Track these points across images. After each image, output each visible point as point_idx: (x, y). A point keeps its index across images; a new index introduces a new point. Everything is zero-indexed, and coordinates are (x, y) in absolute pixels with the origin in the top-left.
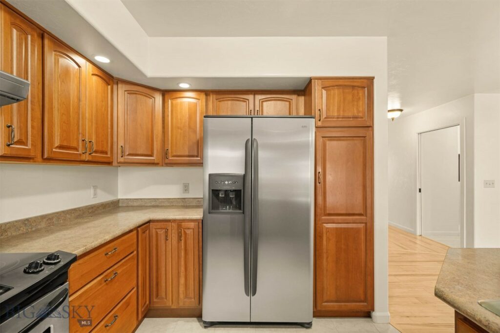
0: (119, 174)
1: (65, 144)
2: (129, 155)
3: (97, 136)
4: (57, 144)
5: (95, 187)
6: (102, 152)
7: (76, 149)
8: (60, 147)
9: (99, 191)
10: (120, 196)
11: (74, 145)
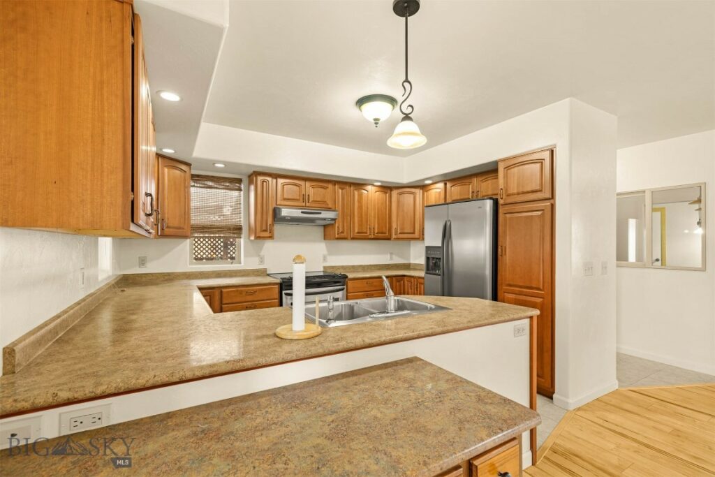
0: (412, 245)
1: (360, 231)
2: (400, 233)
3: (378, 224)
4: (356, 231)
5: (391, 254)
6: (382, 233)
7: (366, 233)
8: (358, 233)
9: (394, 256)
10: (412, 261)
11: (365, 231)
